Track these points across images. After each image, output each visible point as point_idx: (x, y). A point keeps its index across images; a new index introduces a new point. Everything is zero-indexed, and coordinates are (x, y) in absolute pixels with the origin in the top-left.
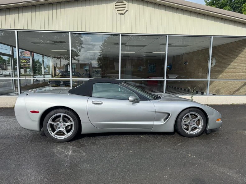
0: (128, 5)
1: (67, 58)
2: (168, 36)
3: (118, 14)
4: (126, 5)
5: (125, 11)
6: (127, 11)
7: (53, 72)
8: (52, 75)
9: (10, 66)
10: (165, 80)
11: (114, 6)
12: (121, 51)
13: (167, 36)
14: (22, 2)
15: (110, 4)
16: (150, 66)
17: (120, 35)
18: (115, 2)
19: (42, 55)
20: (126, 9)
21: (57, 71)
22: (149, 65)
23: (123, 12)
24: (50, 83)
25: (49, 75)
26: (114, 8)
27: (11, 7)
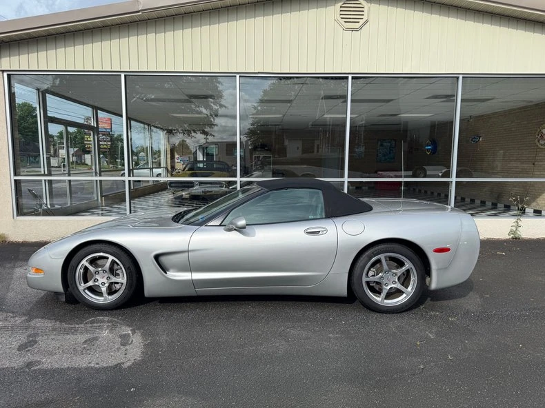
0: (369, 8)
1: (188, 130)
2: (461, 77)
3: (348, 30)
4: (365, 9)
5: (362, 22)
6: (367, 22)
7: (169, 163)
8: (167, 168)
9: (63, 148)
10: (454, 179)
11: (339, 13)
12: (351, 114)
13: (458, 78)
14: (138, 12)
15: (328, 8)
16: (382, 145)
17: (350, 77)
18: (340, 4)
19: (149, 125)
20: (365, 18)
21: (176, 161)
22: (379, 143)
23: (357, 26)
24: (171, 187)
25: (160, 168)
26: (339, 17)
27: (114, 23)
